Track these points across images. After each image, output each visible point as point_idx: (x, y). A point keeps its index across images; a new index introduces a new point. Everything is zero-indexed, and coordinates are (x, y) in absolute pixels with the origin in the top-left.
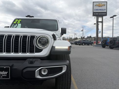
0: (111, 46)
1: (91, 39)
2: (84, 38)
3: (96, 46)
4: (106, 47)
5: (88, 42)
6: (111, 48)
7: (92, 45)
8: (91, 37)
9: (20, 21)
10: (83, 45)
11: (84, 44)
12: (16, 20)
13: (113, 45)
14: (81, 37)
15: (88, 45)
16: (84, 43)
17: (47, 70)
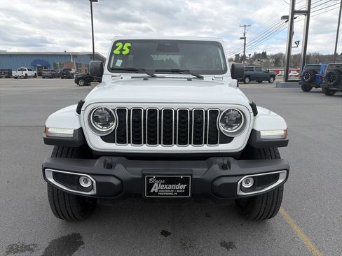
0: (328, 89)
1: (264, 61)
2: (244, 58)
3: (283, 86)
4: (314, 89)
5: (260, 72)
6: (329, 92)
7: (270, 82)
8: (264, 54)
9: (128, 47)
10: (245, 83)
11: (247, 80)
12: (117, 45)
13: (335, 85)
14: (237, 56)
15: (260, 82)
16: (248, 76)
17: (252, 180)
